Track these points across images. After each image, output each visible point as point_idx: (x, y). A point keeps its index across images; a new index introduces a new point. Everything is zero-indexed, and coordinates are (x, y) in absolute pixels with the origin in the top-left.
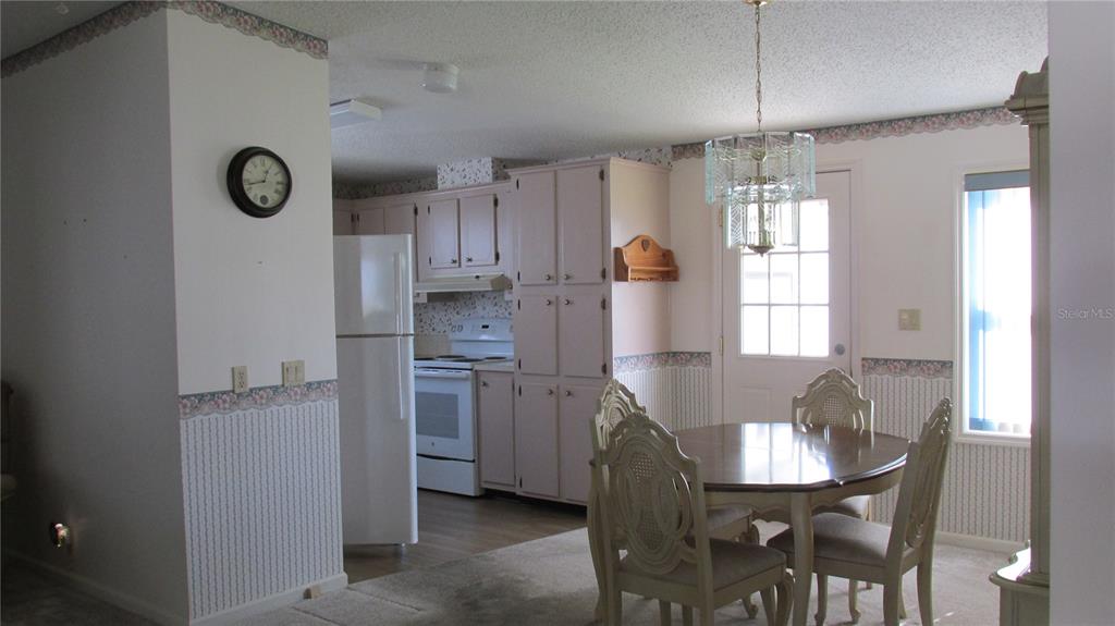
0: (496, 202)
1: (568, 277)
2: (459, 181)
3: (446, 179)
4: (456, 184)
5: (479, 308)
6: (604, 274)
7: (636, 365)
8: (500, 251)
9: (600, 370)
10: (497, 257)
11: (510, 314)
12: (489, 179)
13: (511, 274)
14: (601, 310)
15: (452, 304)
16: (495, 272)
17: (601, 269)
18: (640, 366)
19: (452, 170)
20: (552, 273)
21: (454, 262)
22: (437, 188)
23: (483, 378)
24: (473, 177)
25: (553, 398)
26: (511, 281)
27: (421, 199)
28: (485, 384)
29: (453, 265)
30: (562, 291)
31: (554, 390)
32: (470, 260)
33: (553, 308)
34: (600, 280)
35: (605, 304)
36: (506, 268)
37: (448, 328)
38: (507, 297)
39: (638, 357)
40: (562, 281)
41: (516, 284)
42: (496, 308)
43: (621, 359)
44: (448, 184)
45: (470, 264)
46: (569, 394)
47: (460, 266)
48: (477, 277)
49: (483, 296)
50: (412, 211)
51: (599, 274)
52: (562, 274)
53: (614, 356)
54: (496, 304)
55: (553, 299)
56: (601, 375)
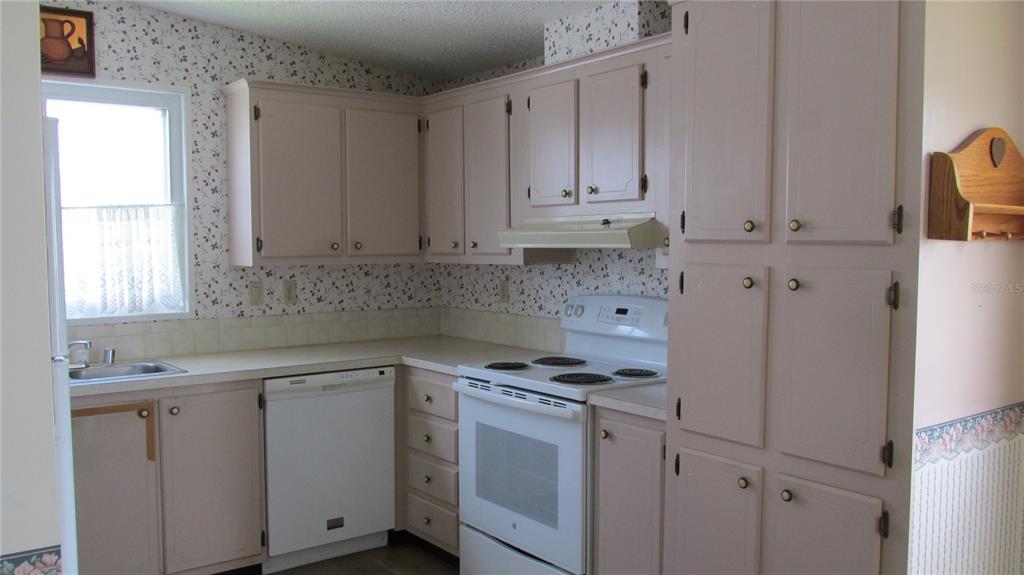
0: (644, 80)
1: (799, 227)
2: (580, 48)
3: (560, 45)
4: (574, 55)
5: (614, 278)
6: (898, 220)
7: (960, 441)
8: (647, 173)
9: (876, 454)
10: (644, 184)
11: (666, 290)
12: (632, 36)
13: (669, 219)
14: (888, 309)
15: (570, 267)
16: (638, 212)
17: (891, 207)
18: (968, 442)
19: (568, 29)
20: (760, 216)
21: (567, 194)
22: (543, 63)
23: (605, 423)
24: (604, 36)
25: (751, 495)
26: (666, 231)
27: (516, 85)
28: (607, 435)
29: (567, 200)
30: (781, 258)
31: (754, 478)
32: (594, 191)
33: (757, 296)
34: (885, 233)
35: (898, 297)
36: (658, 206)
37: (562, 308)
38: (661, 261)
39: (964, 421)
40: (785, 234)
41: (676, 236)
42: (643, 278)
43: (930, 430)
44: (561, 56)
45: (594, 197)
46: (791, 497)
47: (577, 202)
48: (606, 222)
49: (620, 256)
50: (503, 108)
51: (884, 219)
52: (785, 219)
53: (917, 424)
54: (642, 272)
55: (760, 275)
56: (880, 468)
